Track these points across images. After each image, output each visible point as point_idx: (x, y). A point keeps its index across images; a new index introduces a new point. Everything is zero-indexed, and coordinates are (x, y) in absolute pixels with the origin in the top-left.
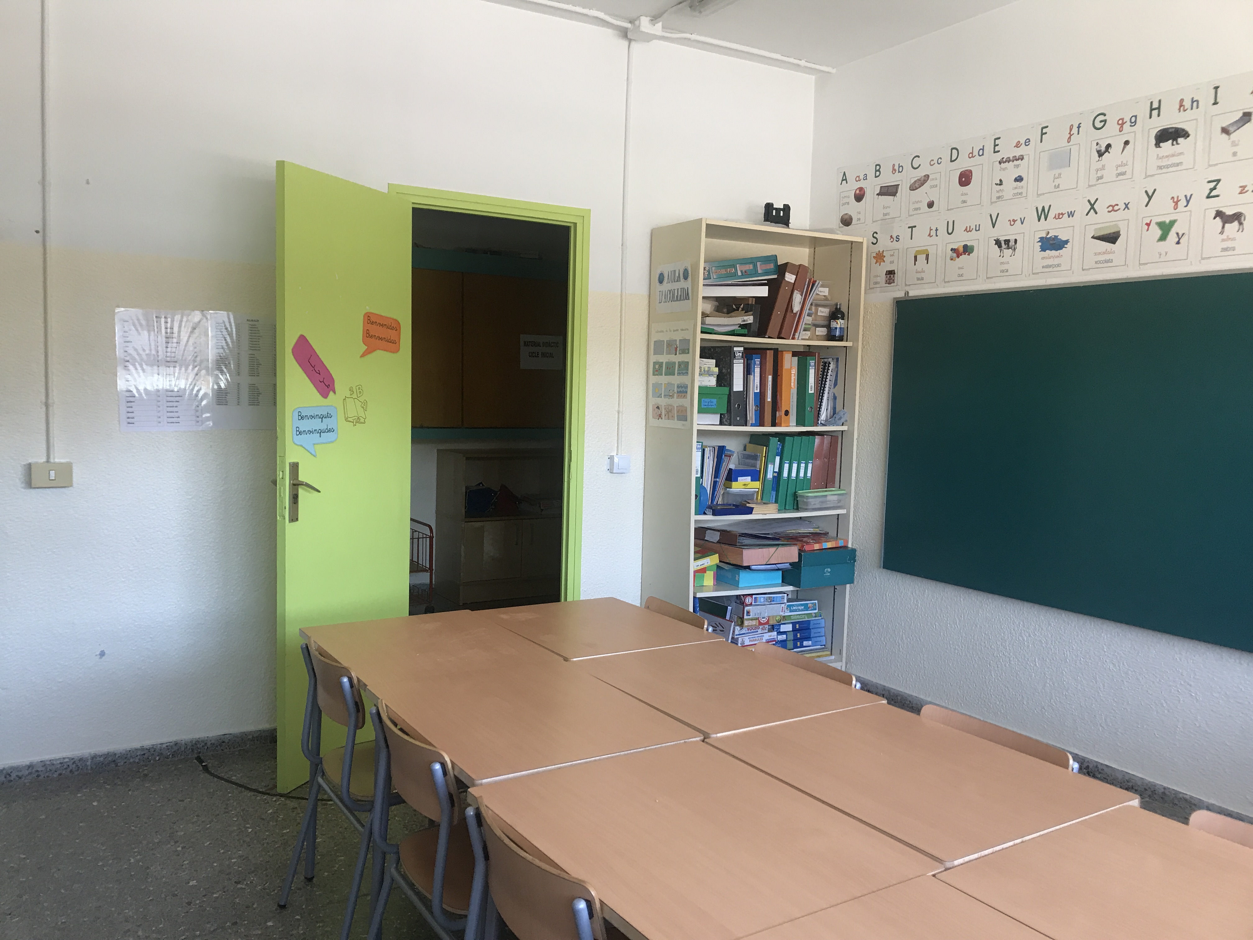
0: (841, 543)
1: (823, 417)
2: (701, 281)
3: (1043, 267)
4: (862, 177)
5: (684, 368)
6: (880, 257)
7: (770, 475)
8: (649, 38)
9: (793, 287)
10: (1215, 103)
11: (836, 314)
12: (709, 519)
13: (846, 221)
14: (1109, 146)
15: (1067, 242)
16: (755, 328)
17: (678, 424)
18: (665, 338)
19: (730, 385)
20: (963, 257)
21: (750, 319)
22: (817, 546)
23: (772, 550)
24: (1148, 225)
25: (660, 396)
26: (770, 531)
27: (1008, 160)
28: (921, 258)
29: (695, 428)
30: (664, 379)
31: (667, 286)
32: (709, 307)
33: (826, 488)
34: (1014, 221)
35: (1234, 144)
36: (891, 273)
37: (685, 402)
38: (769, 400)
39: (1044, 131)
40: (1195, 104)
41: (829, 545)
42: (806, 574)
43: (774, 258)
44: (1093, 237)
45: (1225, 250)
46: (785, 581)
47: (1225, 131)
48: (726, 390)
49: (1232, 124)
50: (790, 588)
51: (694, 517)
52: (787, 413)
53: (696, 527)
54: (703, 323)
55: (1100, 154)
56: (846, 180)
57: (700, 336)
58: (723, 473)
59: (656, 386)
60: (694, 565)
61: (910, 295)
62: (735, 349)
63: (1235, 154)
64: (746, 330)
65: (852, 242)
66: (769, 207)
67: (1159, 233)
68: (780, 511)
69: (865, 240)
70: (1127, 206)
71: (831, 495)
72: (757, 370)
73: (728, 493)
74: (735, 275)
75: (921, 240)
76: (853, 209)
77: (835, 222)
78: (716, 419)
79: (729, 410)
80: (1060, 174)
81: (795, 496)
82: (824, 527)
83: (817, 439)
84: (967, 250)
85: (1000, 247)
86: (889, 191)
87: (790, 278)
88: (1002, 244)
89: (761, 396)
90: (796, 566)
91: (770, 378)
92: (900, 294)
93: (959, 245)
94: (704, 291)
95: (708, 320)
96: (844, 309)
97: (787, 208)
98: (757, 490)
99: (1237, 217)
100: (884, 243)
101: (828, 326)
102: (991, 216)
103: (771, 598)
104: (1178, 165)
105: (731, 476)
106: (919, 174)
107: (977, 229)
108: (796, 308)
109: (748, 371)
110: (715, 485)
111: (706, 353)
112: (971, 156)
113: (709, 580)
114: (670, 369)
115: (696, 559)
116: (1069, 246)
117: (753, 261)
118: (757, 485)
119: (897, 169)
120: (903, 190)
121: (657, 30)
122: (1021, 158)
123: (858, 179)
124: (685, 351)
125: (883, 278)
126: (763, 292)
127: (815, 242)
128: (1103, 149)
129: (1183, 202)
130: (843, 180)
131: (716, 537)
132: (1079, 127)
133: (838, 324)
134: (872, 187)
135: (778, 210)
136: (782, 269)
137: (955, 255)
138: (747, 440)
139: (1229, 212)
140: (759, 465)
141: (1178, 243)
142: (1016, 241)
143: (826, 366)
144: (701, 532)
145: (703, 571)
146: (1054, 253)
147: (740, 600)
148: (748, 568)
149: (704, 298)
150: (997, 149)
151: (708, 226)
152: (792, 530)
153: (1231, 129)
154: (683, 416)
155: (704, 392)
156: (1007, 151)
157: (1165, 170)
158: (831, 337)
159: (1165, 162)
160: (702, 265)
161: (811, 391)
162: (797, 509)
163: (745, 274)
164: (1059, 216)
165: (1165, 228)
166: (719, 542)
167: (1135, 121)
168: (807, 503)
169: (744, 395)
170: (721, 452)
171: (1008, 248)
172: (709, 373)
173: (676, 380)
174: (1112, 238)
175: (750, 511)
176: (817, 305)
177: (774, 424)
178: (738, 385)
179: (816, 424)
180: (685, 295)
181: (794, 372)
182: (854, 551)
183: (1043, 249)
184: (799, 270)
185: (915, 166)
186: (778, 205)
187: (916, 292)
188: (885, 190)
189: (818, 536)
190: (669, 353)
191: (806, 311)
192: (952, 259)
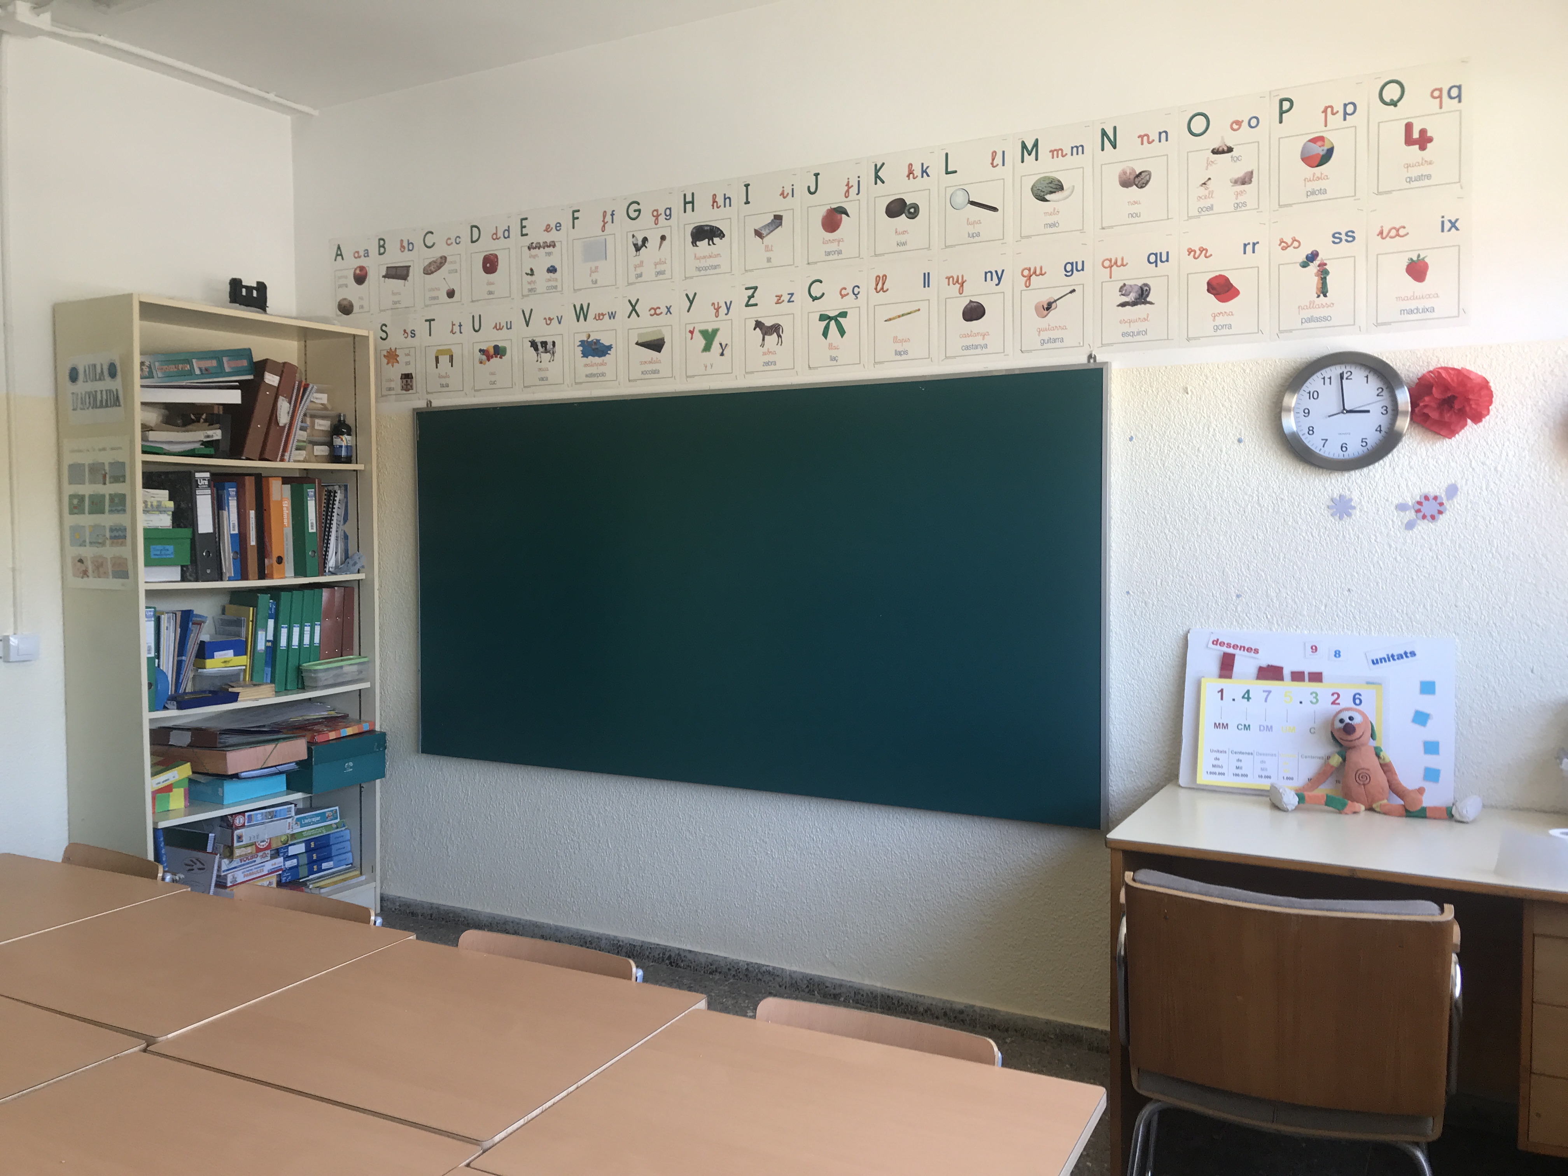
0: (366, 727)
1: (331, 562)
2: (137, 381)
3: (587, 376)
4: (362, 253)
5: (119, 503)
6: (392, 356)
7: (261, 646)
8: (32, 32)
9: (277, 392)
10: (747, 202)
11: (340, 427)
12: (172, 715)
13: (346, 309)
14: (645, 240)
15: (610, 347)
16: (225, 447)
17: (115, 584)
18: (86, 459)
19: (192, 523)
20: (495, 361)
21: (216, 434)
22: (332, 735)
23: (269, 747)
24: (692, 332)
25: (83, 544)
26: (266, 721)
27: (538, 247)
28: (444, 360)
29: (142, 588)
30: (87, 520)
31: (83, 387)
32: (153, 417)
33: (342, 656)
34: (550, 319)
35: (768, 249)
36: (407, 377)
37: (123, 551)
38: (253, 542)
39: (576, 215)
40: (728, 200)
41: (349, 731)
42: (319, 773)
43: (247, 353)
44: (637, 344)
45: (767, 364)
46: (291, 787)
47: (758, 233)
48: (186, 532)
49: (764, 227)
50: (298, 796)
51: (147, 716)
52: (280, 560)
53: (153, 727)
54: (144, 439)
55: (638, 249)
56: (341, 255)
57: (140, 458)
58: (192, 648)
59: (76, 530)
60: (151, 783)
61: (434, 405)
62: (197, 475)
63: (769, 260)
64: (212, 448)
65: (354, 336)
66: (236, 284)
67: (702, 342)
68: (278, 693)
69: (372, 334)
70: (668, 309)
71: (349, 665)
72: (233, 504)
73: (201, 676)
74: (190, 373)
75: (442, 337)
76: (353, 293)
77: (331, 309)
78: (175, 573)
79: (194, 560)
80: (597, 268)
81: (299, 671)
82: (342, 708)
83: (325, 593)
84: (499, 351)
85: (536, 349)
86: (398, 273)
87: (272, 379)
88: (540, 346)
89: (241, 538)
90: (305, 765)
91: (252, 513)
92: (421, 404)
93: (488, 346)
94: (141, 395)
95: (152, 436)
96: (350, 421)
97: (261, 287)
98: (244, 667)
99: (776, 329)
100: (396, 340)
101: (330, 444)
102: (523, 311)
103: (271, 813)
104: (715, 267)
105: (204, 652)
106: (434, 254)
107: (509, 327)
108: (283, 419)
109: (219, 505)
110: (179, 667)
111: (152, 480)
112: (495, 236)
113: (177, 800)
114: (97, 505)
115: (154, 774)
116: (612, 352)
117: (217, 355)
118: (244, 660)
119: (407, 246)
120: (416, 273)
121: (44, 20)
122: (553, 245)
123: (357, 255)
124: (119, 478)
125: (397, 383)
126: (234, 397)
127: (305, 334)
128: (640, 243)
129: (723, 310)
130: (337, 255)
131: (185, 739)
132: (612, 215)
133: (344, 441)
134: (376, 267)
135: (249, 289)
136: (260, 368)
137: (484, 357)
138: (225, 600)
139: (768, 323)
140: (246, 632)
141: (722, 354)
142: (554, 343)
143: (330, 496)
144: (160, 735)
145: (168, 789)
146: (597, 360)
147: (226, 822)
148: (236, 776)
149: (143, 404)
150: (524, 232)
151: (142, 304)
152: (296, 717)
153: (764, 232)
154: (122, 571)
155: (152, 536)
156: (537, 235)
157: (703, 273)
158: (335, 458)
159: (703, 263)
160: (137, 359)
161: (312, 529)
162: (303, 688)
163: (206, 372)
164: (599, 317)
165: (709, 337)
166: (190, 746)
167: (670, 215)
168: (315, 680)
169: (215, 538)
170: (187, 620)
171: (546, 351)
172: (159, 509)
173: (108, 520)
174: (656, 345)
175: (234, 698)
176: (313, 417)
177: (262, 576)
178: (205, 525)
179: (322, 572)
180: (114, 400)
181: (287, 505)
182: (383, 735)
183: (585, 355)
184: (283, 369)
185: (429, 244)
186: (250, 281)
187: (441, 401)
188: (393, 272)
189: (333, 722)
190: (93, 481)
191: (298, 423)
192: (481, 363)
